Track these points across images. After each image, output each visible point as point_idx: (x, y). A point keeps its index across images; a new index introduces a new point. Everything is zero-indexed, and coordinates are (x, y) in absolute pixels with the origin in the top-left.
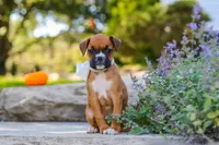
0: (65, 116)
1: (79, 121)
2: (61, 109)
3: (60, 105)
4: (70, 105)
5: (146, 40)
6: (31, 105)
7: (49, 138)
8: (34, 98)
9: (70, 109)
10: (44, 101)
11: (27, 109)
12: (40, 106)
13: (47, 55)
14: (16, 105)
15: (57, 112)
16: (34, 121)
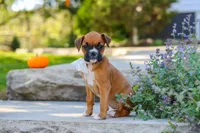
1: (78, 101)
2: (62, 90)
6: (35, 86)
8: (39, 80)
10: (47, 82)
11: (32, 90)
12: (44, 87)
13: (24, 28)
14: (21, 85)
16: (38, 100)
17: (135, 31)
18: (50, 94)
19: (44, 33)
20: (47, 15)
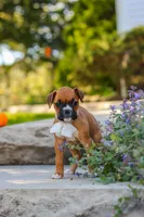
0: (26, 159)
2: (21, 152)
3: (20, 148)
4: (31, 147)
5: (104, 69)
7: (13, 191)
9: (31, 152)
10: (5, 143)
13: (4, 85)
15: (18, 155)
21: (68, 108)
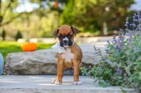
2: (46, 67)
3: (46, 65)
4: (53, 64)
6: (27, 64)
8: (29, 60)
9: (53, 67)
10: (36, 61)
11: (25, 67)
12: (33, 65)
13: (26, 24)
14: (17, 64)
16: (29, 75)
17: (105, 25)
18: (38, 70)
19: (40, 28)
20: (42, 15)
21: (66, 39)
